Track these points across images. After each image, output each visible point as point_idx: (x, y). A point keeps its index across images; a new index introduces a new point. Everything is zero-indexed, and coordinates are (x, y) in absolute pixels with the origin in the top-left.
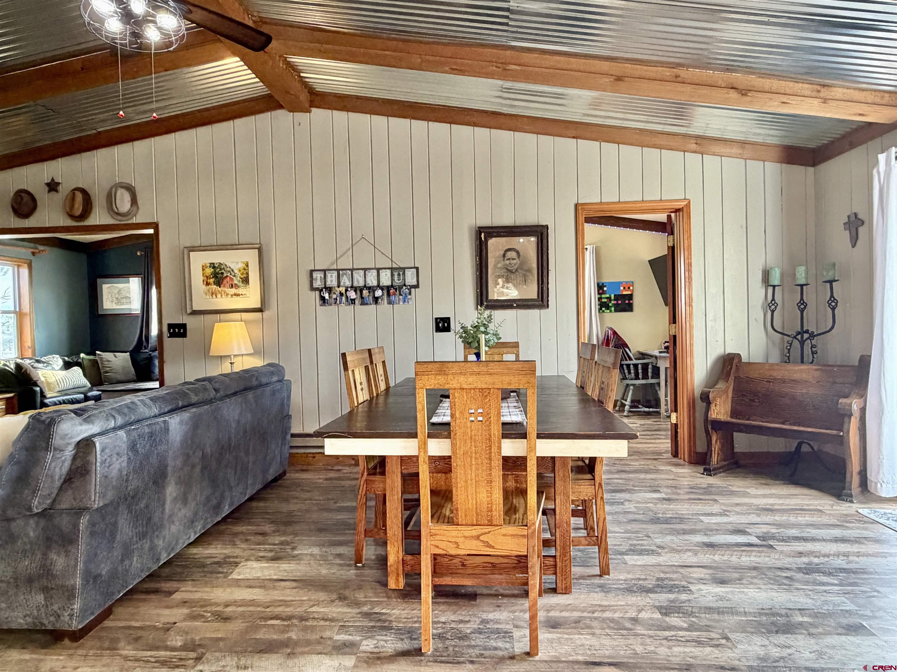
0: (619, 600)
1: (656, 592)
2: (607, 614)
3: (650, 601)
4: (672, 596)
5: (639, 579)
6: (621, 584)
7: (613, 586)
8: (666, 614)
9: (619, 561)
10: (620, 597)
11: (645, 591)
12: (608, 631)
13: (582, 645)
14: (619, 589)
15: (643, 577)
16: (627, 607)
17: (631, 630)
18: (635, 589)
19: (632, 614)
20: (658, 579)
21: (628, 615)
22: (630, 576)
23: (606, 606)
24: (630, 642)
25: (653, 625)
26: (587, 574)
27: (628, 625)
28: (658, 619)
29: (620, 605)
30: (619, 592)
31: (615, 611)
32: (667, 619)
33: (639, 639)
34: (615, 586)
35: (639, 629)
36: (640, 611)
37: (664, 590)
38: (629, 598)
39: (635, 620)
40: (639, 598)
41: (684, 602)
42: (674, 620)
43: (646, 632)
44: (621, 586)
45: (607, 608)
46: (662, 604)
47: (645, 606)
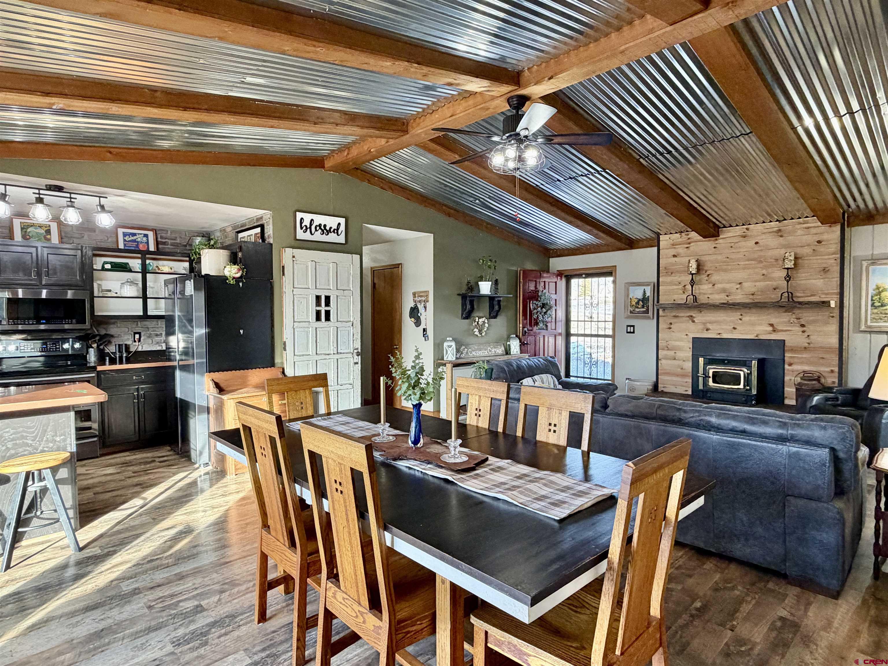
0: (238, 603)
1: (207, 625)
2: (243, 587)
3: (211, 613)
4: (192, 627)
5: (226, 634)
6: (242, 620)
7: (248, 614)
8: (197, 606)
9: (254, 650)
10: (238, 606)
11: (218, 622)
12: (238, 577)
13: (252, 564)
14: (242, 614)
15: (222, 639)
16: (230, 599)
17: (223, 584)
18: (227, 620)
19: (225, 595)
20: (206, 643)
21: (227, 593)
22: (236, 634)
23: (247, 593)
24: (223, 577)
25: (207, 594)
26: (277, 617)
27: (226, 586)
28: (204, 600)
29: (236, 598)
30: (240, 611)
31: (238, 592)
32: (196, 603)
33: (216, 581)
34: (246, 615)
35: (217, 587)
36: (219, 600)
37: (199, 632)
38: (230, 609)
39: (222, 592)
40: (222, 612)
41: (180, 625)
42: (190, 605)
43: (212, 587)
44: (241, 617)
45: (245, 592)
46: (201, 615)
47: (216, 607)
